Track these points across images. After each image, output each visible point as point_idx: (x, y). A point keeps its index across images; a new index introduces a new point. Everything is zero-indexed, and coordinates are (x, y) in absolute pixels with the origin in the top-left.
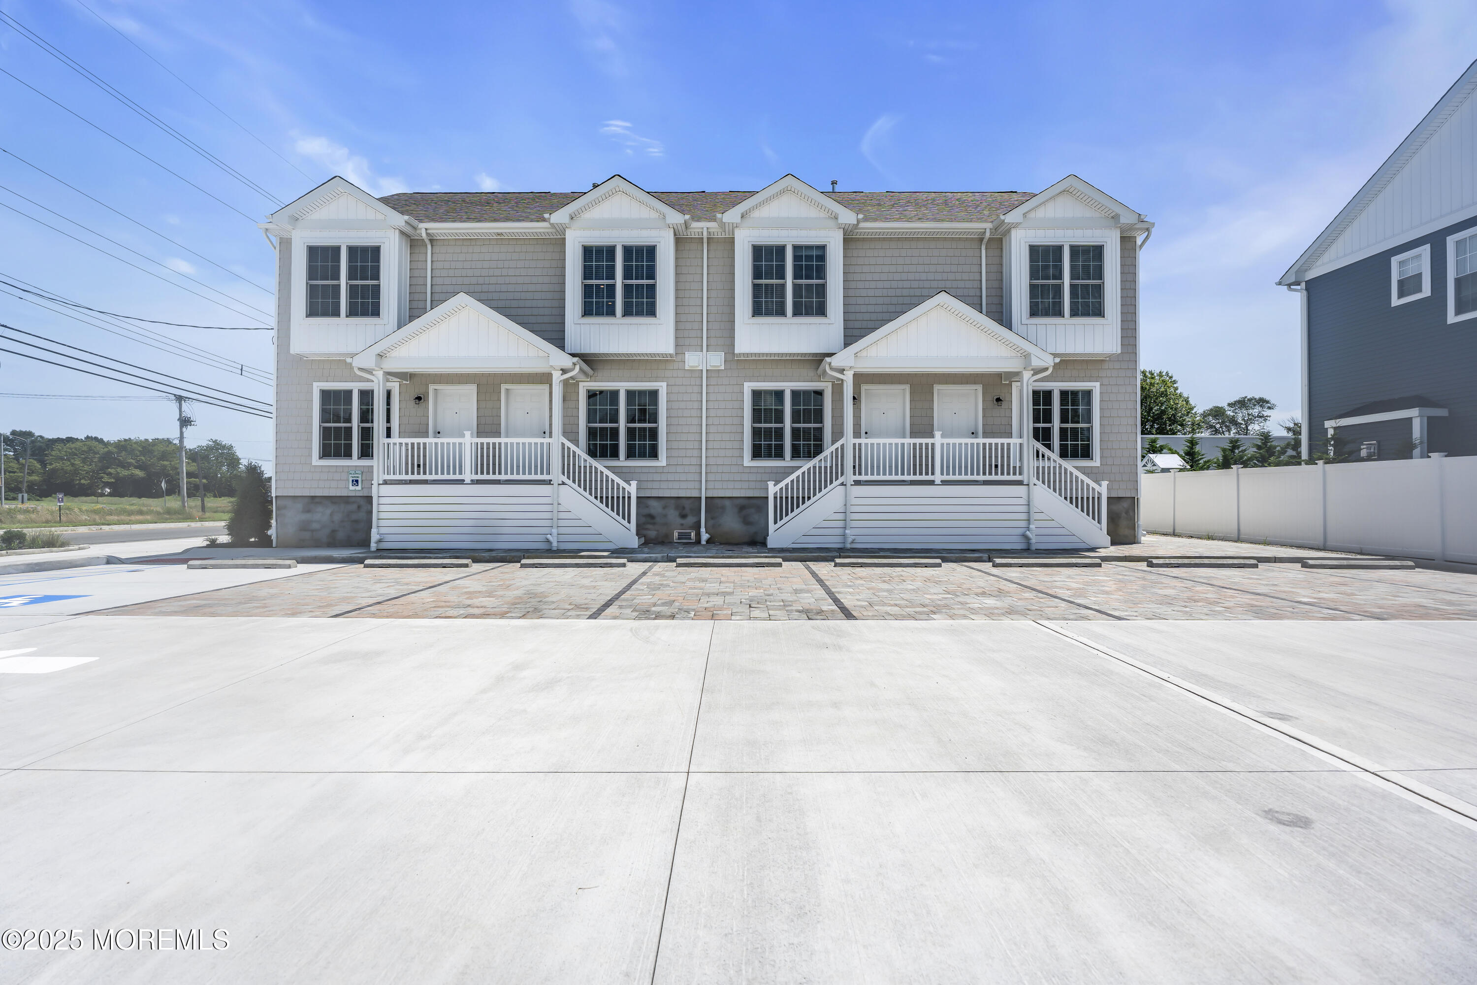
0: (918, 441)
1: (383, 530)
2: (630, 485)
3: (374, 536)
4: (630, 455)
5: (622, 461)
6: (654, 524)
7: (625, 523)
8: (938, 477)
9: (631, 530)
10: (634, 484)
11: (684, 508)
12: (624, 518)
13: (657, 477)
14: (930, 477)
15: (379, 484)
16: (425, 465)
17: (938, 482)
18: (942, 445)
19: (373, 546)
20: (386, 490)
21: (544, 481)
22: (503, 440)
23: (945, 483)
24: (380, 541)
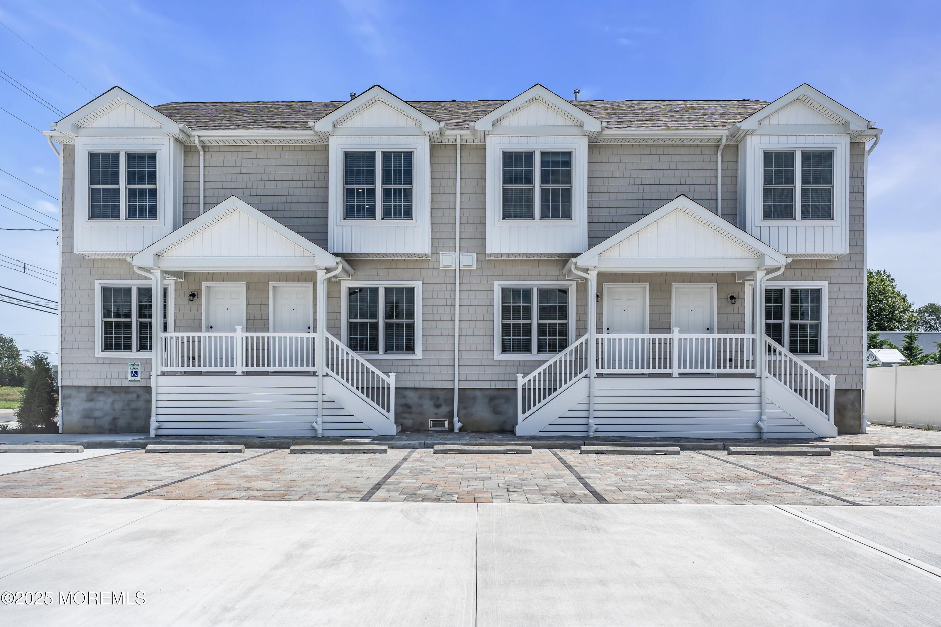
0: (657, 336)
1: (161, 418)
2: (389, 377)
3: (154, 424)
4: (389, 348)
5: (381, 355)
6: (410, 413)
7: (385, 412)
8: (675, 371)
9: (390, 419)
10: (393, 375)
11: (438, 398)
12: (383, 407)
13: (413, 370)
14: (668, 371)
15: (157, 375)
16: (199, 357)
17: (676, 374)
18: (680, 340)
19: (153, 433)
20: (164, 381)
21: (309, 372)
22: (271, 334)
23: (682, 375)
24: (158, 428)
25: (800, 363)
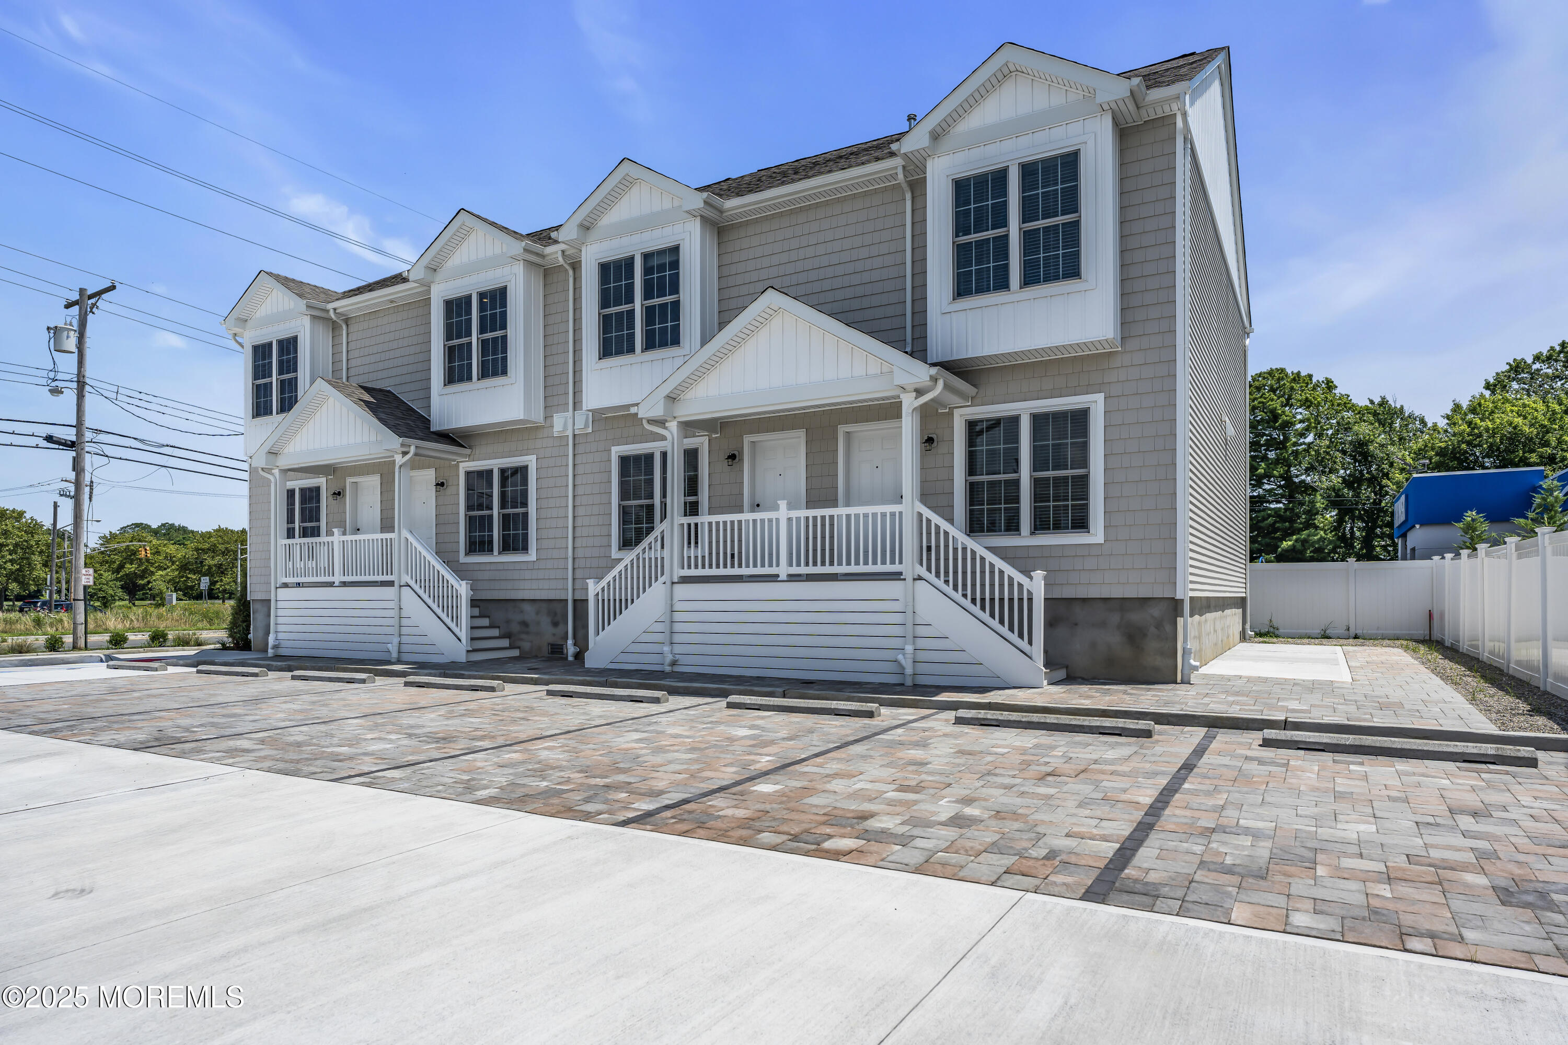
25: (981, 551)
